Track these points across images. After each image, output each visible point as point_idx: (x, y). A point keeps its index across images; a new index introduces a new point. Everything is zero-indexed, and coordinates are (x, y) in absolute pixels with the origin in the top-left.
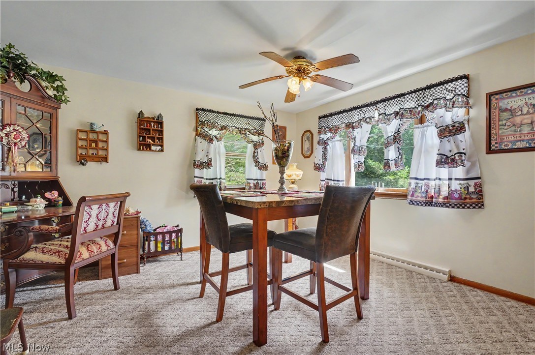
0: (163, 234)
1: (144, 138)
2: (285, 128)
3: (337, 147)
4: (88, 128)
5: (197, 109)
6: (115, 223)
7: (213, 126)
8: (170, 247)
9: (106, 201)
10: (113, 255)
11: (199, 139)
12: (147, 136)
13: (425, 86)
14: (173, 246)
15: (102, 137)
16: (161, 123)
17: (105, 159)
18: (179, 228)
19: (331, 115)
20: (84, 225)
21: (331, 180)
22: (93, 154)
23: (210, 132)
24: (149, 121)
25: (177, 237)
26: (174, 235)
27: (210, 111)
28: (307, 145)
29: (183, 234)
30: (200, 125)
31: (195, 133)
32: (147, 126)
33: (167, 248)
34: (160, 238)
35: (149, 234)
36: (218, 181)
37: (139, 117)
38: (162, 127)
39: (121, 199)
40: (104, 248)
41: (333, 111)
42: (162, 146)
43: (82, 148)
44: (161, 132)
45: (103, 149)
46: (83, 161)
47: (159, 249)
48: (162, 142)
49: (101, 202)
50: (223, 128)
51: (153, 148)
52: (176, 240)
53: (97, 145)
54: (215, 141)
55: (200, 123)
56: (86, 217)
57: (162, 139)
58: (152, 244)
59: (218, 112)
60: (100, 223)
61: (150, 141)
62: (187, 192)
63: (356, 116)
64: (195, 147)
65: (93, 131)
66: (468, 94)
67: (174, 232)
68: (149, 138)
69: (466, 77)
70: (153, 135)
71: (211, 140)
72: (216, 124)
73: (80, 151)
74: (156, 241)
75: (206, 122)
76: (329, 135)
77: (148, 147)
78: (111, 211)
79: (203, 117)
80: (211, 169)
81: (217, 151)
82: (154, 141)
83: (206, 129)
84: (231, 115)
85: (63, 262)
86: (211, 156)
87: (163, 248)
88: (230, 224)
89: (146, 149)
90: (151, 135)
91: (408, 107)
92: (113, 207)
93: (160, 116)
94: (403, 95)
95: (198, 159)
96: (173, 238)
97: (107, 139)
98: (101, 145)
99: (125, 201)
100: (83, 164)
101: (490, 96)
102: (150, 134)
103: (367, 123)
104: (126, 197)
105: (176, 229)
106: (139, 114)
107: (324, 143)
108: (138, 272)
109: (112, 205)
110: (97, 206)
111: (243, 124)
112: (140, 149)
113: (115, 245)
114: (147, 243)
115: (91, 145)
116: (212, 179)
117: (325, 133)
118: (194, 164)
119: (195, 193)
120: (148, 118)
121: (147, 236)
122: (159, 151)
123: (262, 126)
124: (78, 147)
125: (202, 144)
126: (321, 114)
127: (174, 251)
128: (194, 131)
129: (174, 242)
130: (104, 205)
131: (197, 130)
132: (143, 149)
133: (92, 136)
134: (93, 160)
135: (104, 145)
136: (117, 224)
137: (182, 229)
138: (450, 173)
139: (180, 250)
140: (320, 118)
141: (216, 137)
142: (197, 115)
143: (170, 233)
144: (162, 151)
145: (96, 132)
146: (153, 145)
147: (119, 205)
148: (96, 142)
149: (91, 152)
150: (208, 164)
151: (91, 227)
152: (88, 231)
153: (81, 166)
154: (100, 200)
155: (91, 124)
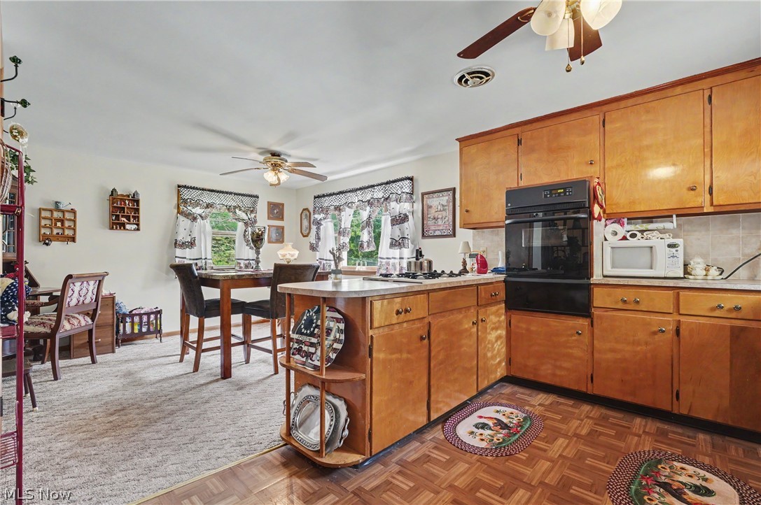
0: (140, 315)
1: (117, 217)
2: (283, 205)
3: (328, 227)
4: (52, 207)
5: (179, 186)
6: (94, 300)
7: (197, 204)
8: (149, 329)
9: (87, 279)
10: (90, 331)
11: (181, 218)
12: (120, 214)
13: (385, 181)
14: (151, 328)
15: (68, 216)
16: (137, 202)
17: (73, 239)
18: (158, 309)
19: (324, 196)
20: (68, 300)
21: (323, 259)
22: (58, 234)
23: (194, 211)
24: (123, 199)
25: (156, 319)
26: (152, 317)
27: (194, 188)
28: (305, 223)
29: (162, 315)
30: (182, 203)
31: (176, 211)
32: (121, 204)
33: (144, 330)
34: (136, 319)
35: (125, 315)
36: (204, 261)
37: (112, 195)
38: (138, 205)
39: (100, 279)
40: (83, 323)
41: (325, 193)
42: (138, 225)
43: (45, 227)
44: (137, 210)
45: (69, 228)
46: (47, 241)
47: (136, 331)
48: (138, 221)
49: (83, 280)
50: (209, 206)
51: (128, 227)
52: (154, 321)
53: (63, 225)
54: (199, 220)
55: (182, 201)
56: (70, 292)
57: (138, 217)
58: (128, 326)
59: (203, 190)
60: (82, 299)
61: (125, 219)
62: (167, 273)
63: (342, 200)
64: (176, 225)
65: (58, 209)
66: (412, 191)
67: (152, 313)
68: (123, 216)
69: (411, 179)
70: (127, 213)
71: (195, 219)
72: (201, 202)
73: (43, 231)
74: (133, 322)
75: (189, 200)
76: (322, 216)
77: (123, 226)
78: (91, 288)
79: (187, 194)
80: (195, 249)
81: (202, 230)
82: (129, 220)
83: (189, 208)
84: (218, 192)
85: (49, 331)
86: (195, 234)
87: (140, 330)
88: (206, 298)
89: (120, 228)
90: (126, 214)
91: (376, 197)
92: (92, 285)
93: (136, 194)
94: (373, 186)
95: (180, 238)
96: (151, 320)
97: (75, 217)
98: (67, 224)
99: (103, 279)
100: (47, 244)
101: (423, 194)
102: (124, 213)
103: (349, 207)
104: (104, 276)
105: (155, 310)
106: (112, 192)
107: (318, 223)
108: (113, 352)
109: (92, 283)
110: (79, 284)
111: (231, 201)
112: (113, 227)
113: (93, 321)
114: (122, 325)
115: (56, 225)
116: (197, 259)
117: (319, 214)
118: (176, 243)
119: (177, 274)
120: (122, 195)
121: (122, 318)
122: (134, 230)
123: (255, 203)
124: (40, 226)
125: (184, 222)
126: (316, 194)
127: (152, 333)
128: (175, 208)
129: (153, 323)
130: (85, 282)
131: (178, 208)
132: (116, 228)
133: (56, 215)
134: (58, 240)
135: (71, 224)
136: (95, 301)
137: (161, 310)
138: (400, 253)
139: (158, 332)
140: (315, 197)
141: (200, 216)
142: (179, 191)
143: (148, 314)
144: (138, 229)
145: (63, 212)
146: (128, 224)
147: (97, 283)
148: (62, 221)
149: (55, 232)
150: (192, 244)
151: (74, 302)
152: (71, 305)
153: (45, 246)
154: (81, 278)
155: (56, 203)
